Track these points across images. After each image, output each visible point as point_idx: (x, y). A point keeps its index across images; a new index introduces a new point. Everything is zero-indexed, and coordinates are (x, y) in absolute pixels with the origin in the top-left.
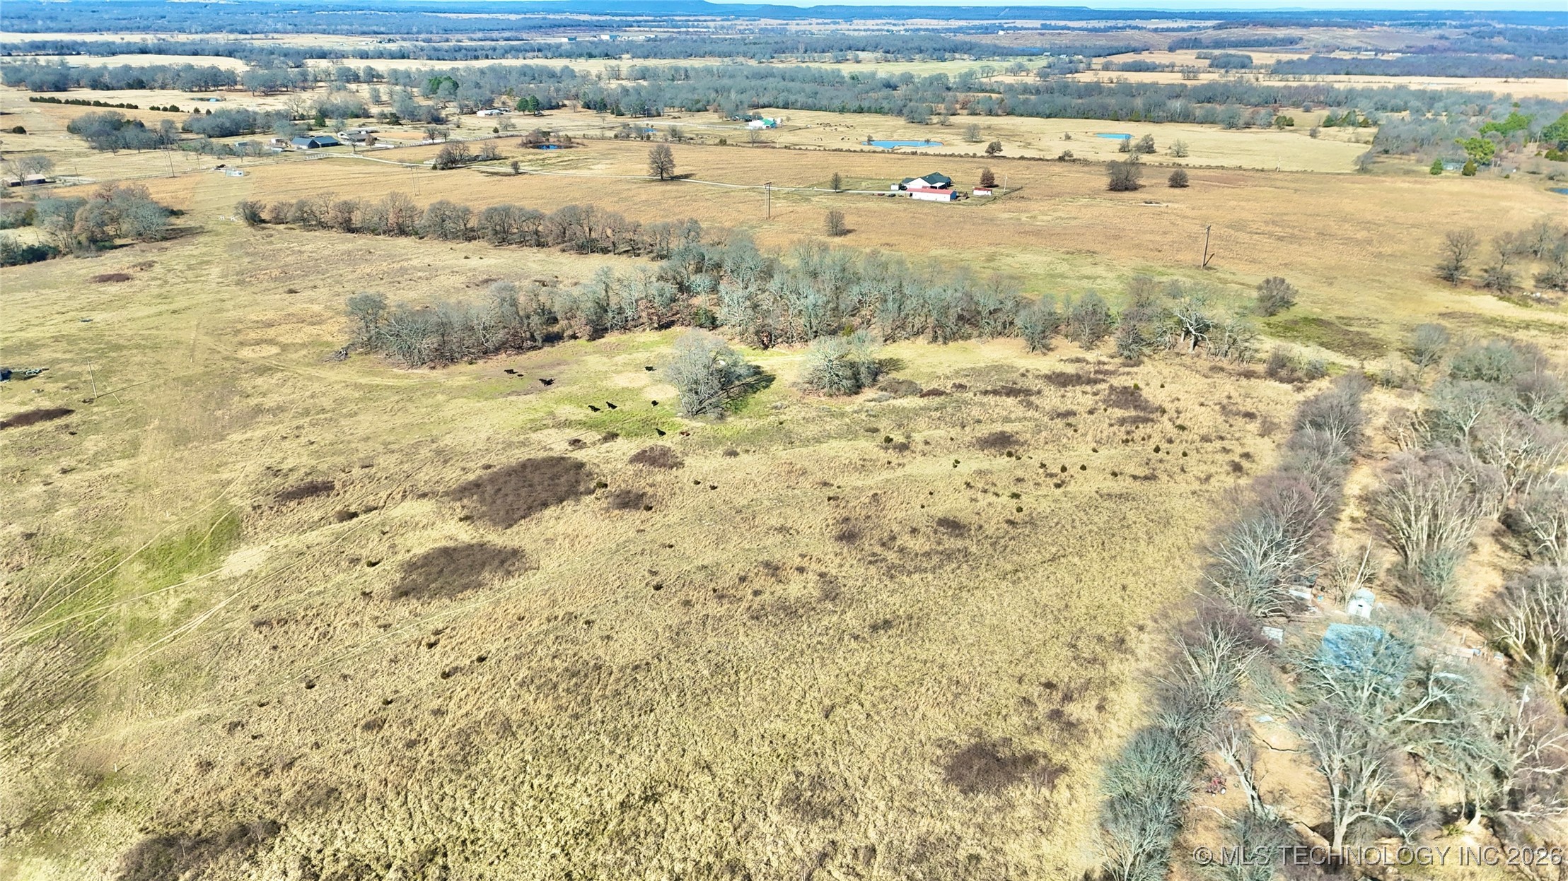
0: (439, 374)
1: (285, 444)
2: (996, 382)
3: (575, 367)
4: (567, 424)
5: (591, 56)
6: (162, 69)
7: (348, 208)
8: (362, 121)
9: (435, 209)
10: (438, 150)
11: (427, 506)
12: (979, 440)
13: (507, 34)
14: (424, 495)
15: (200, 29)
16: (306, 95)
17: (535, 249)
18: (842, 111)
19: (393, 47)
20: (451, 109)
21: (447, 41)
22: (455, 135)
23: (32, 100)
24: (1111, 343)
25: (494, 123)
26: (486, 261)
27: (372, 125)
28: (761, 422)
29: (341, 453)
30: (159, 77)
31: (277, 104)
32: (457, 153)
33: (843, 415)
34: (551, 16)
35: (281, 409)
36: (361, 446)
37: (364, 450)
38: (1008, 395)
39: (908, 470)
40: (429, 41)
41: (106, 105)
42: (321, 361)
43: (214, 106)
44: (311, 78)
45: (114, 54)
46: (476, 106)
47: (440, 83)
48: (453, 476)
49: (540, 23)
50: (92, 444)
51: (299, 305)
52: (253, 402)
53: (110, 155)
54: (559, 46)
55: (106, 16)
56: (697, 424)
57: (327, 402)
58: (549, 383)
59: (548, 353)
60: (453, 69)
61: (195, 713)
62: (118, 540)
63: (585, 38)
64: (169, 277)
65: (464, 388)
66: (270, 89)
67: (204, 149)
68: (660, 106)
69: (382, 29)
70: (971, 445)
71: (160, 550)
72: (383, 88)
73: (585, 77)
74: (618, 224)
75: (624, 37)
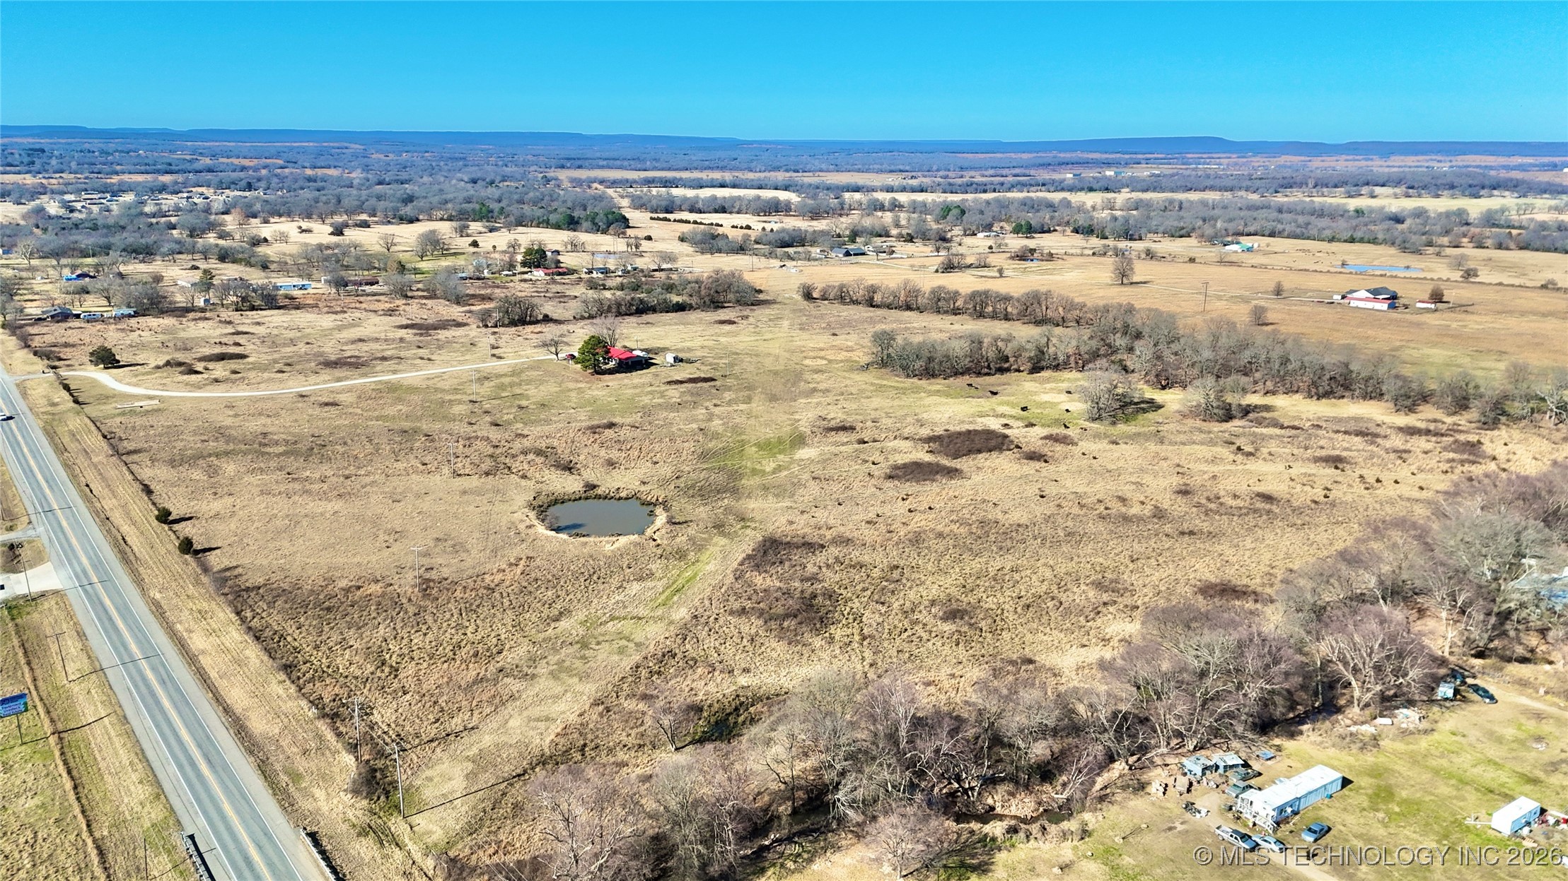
0: (924, 383)
1: (829, 407)
2: (1352, 426)
3: (1015, 387)
4: (1002, 415)
5: (1091, 190)
6: (739, 198)
7: (873, 290)
8: (884, 239)
9: (933, 292)
10: (940, 260)
11: (908, 444)
12: (1314, 457)
13: (1017, 171)
14: (907, 438)
15: (763, 169)
16: (843, 219)
17: (1003, 322)
18: (1332, 240)
19: (914, 182)
20: (957, 231)
21: (962, 177)
22: (955, 249)
23: (652, 219)
24: (1474, 414)
25: (990, 242)
26: (965, 327)
27: (891, 242)
28: (1143, 430)
29: (861, 414)
30: (737, 205)
31: (821, 225)
32: (955, 261)
33: (1210, 432)
34: (1062, 155)
35: (828, 391)
36: (872, 412)
37: (874, 415)
38: (1357, 435)
39: (1247, 467)
40: (946, 177)
41: (701, 223)
42: (851, 370)
43: (776, 227)
44: (846, 206)
45: (701, 187)
46: (978, 229)
47: (950, 210)
48: (925, 432)
49: (1050, 161)
50: (728, 395)
51: (838, 341)
52: (811, 386)
53: (709, 256)
54: (1062, 181)
55: (694, 158)
56: (1095, 425)
57: (854, 390)
58: (994, 393)
59: (998, 378)
60: (963, 200)
61: (785, 505)
62: (743, 437)
63: (1090, 174)
64: (759, 324)
65: (938, 391)
66: (815, 215)
67: (771, 255)
68: (1143, 231)
69: (907, 168)
70: (1308, 459)
71: (765, 443)
72: (903, 215)
73: (1080, 209)
74: (1070, 305)
75: (1128, 173)
